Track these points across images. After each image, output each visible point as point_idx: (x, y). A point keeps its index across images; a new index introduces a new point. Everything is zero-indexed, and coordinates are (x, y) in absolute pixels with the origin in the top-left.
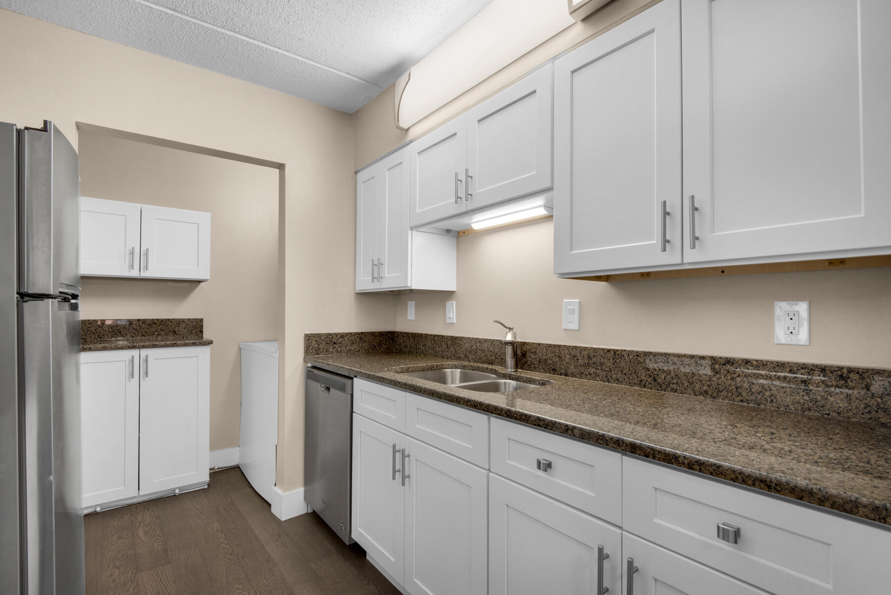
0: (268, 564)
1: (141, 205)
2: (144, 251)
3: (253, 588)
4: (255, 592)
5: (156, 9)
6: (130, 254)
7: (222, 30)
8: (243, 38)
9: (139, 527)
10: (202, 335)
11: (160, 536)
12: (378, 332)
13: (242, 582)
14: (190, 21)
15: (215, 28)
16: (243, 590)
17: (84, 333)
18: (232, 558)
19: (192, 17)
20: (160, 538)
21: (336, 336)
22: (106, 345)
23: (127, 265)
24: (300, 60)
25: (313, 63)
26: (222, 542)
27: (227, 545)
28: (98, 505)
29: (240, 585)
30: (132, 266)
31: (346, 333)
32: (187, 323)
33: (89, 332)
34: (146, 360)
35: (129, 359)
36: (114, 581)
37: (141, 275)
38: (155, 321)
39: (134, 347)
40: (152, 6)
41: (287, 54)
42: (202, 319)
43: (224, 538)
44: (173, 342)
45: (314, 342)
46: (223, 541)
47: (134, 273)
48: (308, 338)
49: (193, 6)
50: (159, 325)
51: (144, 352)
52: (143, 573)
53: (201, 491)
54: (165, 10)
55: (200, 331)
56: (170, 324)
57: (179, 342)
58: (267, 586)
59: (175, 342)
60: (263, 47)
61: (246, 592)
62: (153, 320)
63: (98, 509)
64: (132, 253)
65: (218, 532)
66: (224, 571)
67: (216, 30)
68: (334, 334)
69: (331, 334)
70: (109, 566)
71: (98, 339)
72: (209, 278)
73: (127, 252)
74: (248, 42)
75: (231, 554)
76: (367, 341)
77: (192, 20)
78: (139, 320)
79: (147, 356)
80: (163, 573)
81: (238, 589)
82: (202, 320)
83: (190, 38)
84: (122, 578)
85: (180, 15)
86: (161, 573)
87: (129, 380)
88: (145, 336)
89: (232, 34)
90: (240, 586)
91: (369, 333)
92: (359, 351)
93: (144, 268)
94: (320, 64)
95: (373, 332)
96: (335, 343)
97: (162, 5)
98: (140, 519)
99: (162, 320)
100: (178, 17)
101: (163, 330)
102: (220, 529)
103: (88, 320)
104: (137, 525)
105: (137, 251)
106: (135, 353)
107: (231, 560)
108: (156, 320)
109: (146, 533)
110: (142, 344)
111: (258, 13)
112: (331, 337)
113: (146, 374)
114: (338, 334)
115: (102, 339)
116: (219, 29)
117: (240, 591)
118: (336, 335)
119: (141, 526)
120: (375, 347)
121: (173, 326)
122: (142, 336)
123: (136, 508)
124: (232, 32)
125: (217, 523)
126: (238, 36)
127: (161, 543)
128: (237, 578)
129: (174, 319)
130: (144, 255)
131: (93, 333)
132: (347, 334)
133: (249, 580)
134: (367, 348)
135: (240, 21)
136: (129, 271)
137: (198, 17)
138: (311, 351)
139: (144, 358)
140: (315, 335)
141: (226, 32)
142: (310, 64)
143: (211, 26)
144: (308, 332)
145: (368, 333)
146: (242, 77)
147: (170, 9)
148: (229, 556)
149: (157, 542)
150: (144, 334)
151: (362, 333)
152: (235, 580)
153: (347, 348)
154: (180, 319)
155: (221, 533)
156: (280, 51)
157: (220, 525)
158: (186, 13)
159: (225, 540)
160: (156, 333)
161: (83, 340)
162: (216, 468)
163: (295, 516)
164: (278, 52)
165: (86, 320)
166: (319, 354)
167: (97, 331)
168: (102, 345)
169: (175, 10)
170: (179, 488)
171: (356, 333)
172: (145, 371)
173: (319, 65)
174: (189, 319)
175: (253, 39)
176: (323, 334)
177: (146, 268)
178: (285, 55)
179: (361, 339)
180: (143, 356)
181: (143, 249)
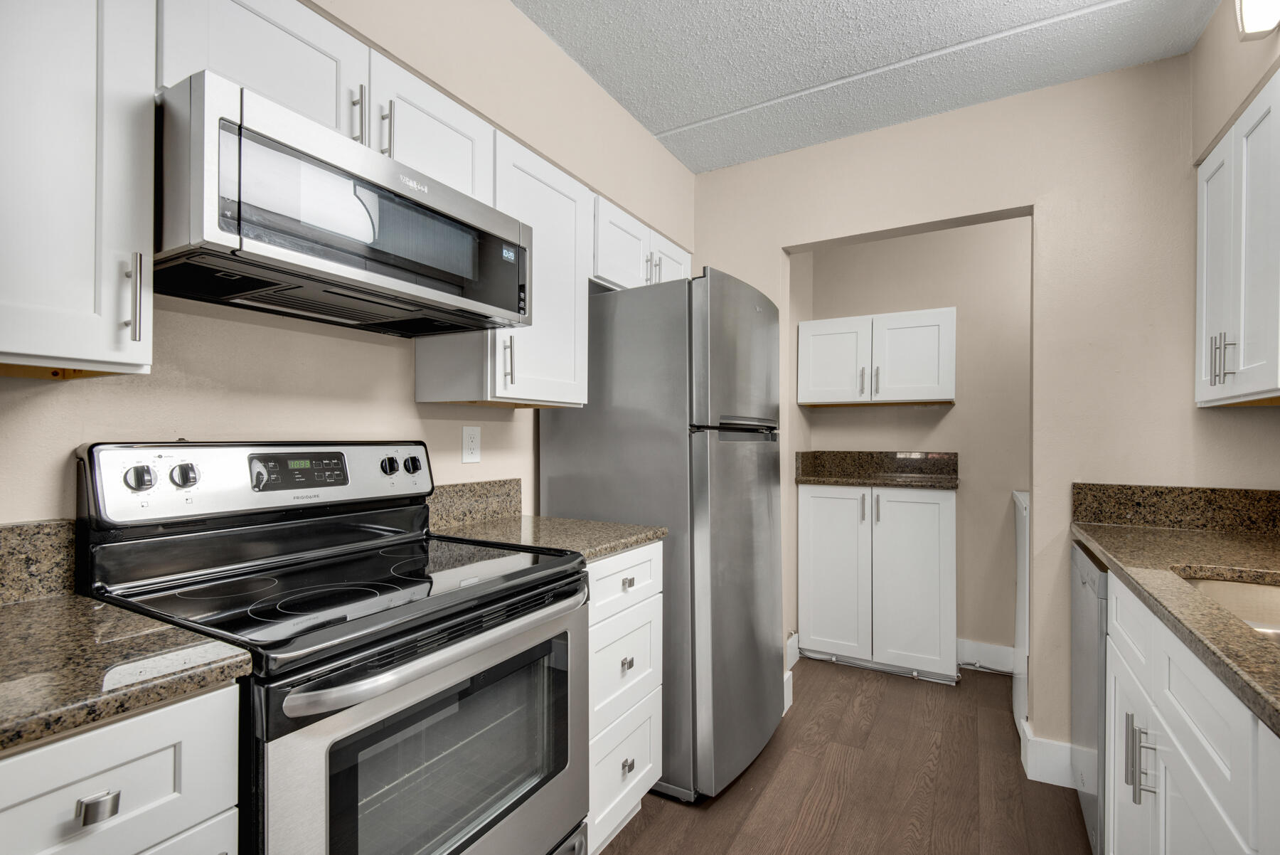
0: (970, 822)
1: (870, 317)
2: (875, 370)
3: (930, 836)
4: (930, 842)
5: (827, 89)
6: (860, 376)
7: (902, 64)
8: (930, 56)
9: (859, 695)
11: (872, 716)
12: (1265, 492)
13: (924, 820)
14: (862, 79)
15: (892, 67)
16: (917, 831)
18: (931, 785)
19: (862, 73)
20: (870, 717)
21: (1143, 492)
22: (839, 479)
23: (859, 388)
24: (1026, 31)
25: (1051, 21)
26: (931, 760)
27: (934, 765)
28: (834, 655)
29: (919, 823)
30: (862, 391)
31: (1167, 488)
32: (936, 458)
34: (879, 501)
35: (861, 498)
36: (809, 736)
37: (873, 400)
39: (864, 485)
40: (822, 88)
41: (1001, 35)
42: (956, 454)
43: (937, 756)
45: (1090, 498)
46: (934, 759)
47: (865, 398)
48: (1079, 491)
49: (856, 61)
51: (877, 491)
52: (835, 744)
53: (945, 687)
54: (835, 84)
55: (954, 469)
58: (950, 847)
60: (961, 50)
61: (920, 834)
63: (834, 659)
64: (862, 375)
65: (934, 745)
66: (912, 794)
67: (895, 69)
68: (1136, 487)
69: (1130, 488)
70: (813, 719)
72: (954, 397)
73: (858, 374)
74: (938, 57)
75: (932, 780)
76: (1230, 509)
77: (864, 75)
78: (881, 453)
79: (878, 496)
80: (852, 755)
81: (913, 824)
83: (874, 96)
84: (817, 737)
85: (850, 79)
86: (850, 755)
87: (861, 523)
89: (914, 61)
90: (917, 824)
91: (1238, 492)
92: (1205, 526)
93: (875, 390)
94: (1064, 13)
95: (1246, 491)
96: (1139, 504)
97: (830, 81)
98: (865, 687)
100: (849, 83)
102: (938, 744)
104: (859, 692)
105: (868, 372)
106: (866, 491)
107: (927, 786)
109: (861, 705)
110: (872, 481)
111: (928, 14)
112: (1130, 492)
113: (878, 519)
114: (1148, 488)
116: (897, 66)
117: (914, 829)
118: (1143, 489)
119: (861, 696)
120: (1253, 523)
122: (885, 471)
123: (868, 674)
124: (914, 58)
125: (940, 734)
126: (923, 58)
127: (868, 723)
128: (920, 812)
130: (875, 376)
132: (1171, 490)
133: (932, 825)
134: (1227, 522)
135: (913, 40)
136: (860, 396)
137: (868, 68)
138: (1084, 513)
139: (875, 499)
140: (1091, 487)
141: (907, 62)
142: (1046, 26)
143: (887, 69)
144: (1079, 481)
145: (1231, 490)
146: (958, 104)
147: (838, 79)
148: (928, 781)
149: (866, 720)
151: (1213, 491)
152: (916, 812)
153: (1172, 517)
155: (937, 748)
156: (987, 40)
157: (942, 739)
158: (854, 72)
159: (936, 759)
162: (978, 665)
163: (1054, 784)
164: (985, 43)
166: (1100, 521)
168: (835, 479)
169: (843, 78)
170: (918, 672)
171: (1197, 490)
172: (877, 513)
173: (1063, 18)
174: (940, 453)
175: (942, 49)
176: (1112, 486)
177: (877, 391)
178: (998, 39)
179: (1209, 502)
180: (875, 496)
181: (874, 368)
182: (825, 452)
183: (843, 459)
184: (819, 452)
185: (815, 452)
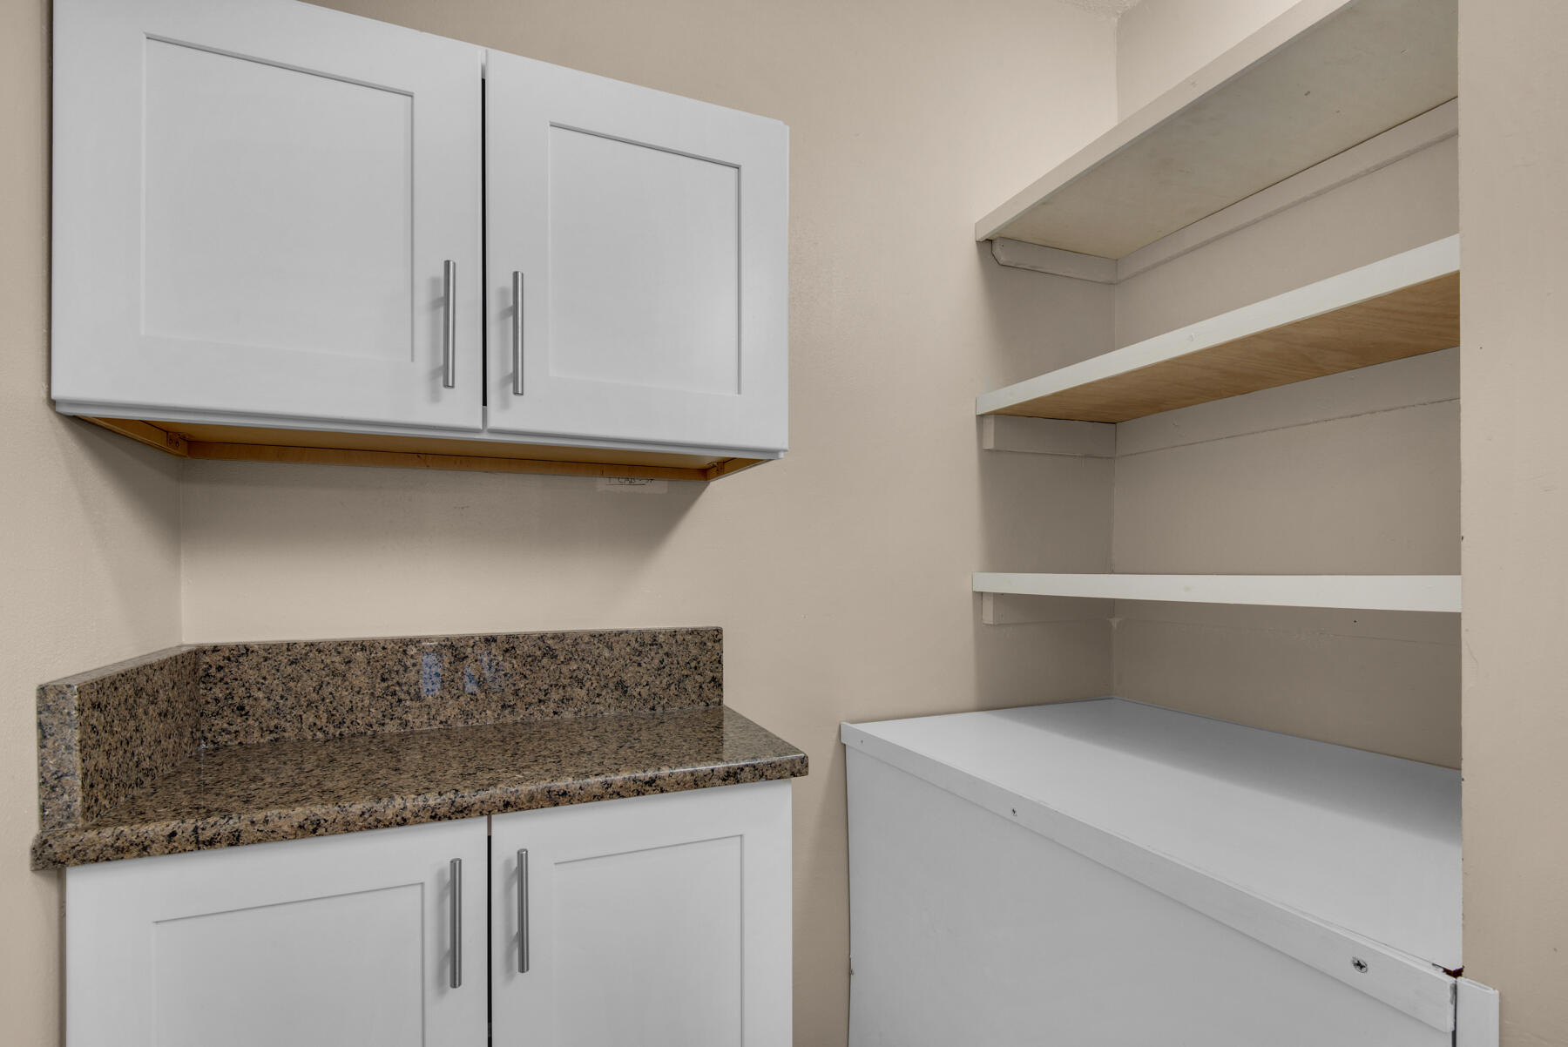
2: (503, 292)
6: (434, 305)
10: (721, 696)
17: (269, 705)
22: (319, 811)
23: (423, 364)
30: (445, 375)
32: (666, 649)
33: (291, 701)
34: (521, 872)
35: (441, 874)
37: (492, 424)
38: (550, 642)
39: (460, 812)
42: (719, 631)
44: (640, 775)
50: (567, 661)
51: (513, 831)
55: (714, 679)
56: (607, 653)
57: (665, 771)
59: (650, 774)
62: (542, 637)
64: (444, 302)
71: (331, 730)
72: (786, 446)
73: (423, 298)
79: (522, 856)
82: (716, 635)
87: (441, 991)
88: (513, 707)
93: (503, 383)
99: (577, 639)
101: (581, 683)
103: (290, 646)
106: (463, 839)
108: (555, 636)
115: (344, 729)
121: (617, 665)
122: (503, 707)
129: (620, 633)
130: (503, 315)
131: (309, 704)
136: (435, 397)
139: (508, 863)
150: (511, 699)
154: (641, 632)
160: (555, 695)
161: (269, 737)
165: (277, 646)
167: (326, 691)
168: (299, 813)
172: (516, 929)
174: (674, 633)
177: (515, 382)
180: (504, 853)
181: (499, 280)
182: (247, 650)
183: (334, 674)
184: (216, 649)
185: (200, 652)
